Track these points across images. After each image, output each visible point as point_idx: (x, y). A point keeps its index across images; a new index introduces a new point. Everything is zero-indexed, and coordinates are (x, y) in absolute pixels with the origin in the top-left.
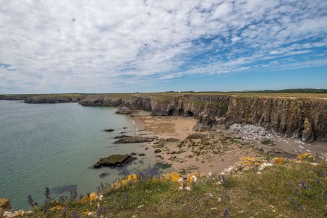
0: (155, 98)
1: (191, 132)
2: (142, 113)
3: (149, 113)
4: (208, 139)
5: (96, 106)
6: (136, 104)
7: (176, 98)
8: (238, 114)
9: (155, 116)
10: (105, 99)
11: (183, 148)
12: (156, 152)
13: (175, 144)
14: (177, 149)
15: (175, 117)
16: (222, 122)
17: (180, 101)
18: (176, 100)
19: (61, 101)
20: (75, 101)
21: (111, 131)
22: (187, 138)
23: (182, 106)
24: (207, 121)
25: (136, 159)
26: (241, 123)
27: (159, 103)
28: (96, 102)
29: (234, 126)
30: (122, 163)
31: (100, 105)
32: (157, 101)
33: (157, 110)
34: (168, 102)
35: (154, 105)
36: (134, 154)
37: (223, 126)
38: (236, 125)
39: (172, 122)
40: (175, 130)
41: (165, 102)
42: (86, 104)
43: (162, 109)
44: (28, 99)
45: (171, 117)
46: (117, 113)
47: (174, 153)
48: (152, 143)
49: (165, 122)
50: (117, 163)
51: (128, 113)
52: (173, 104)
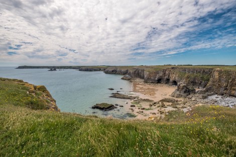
0: (148, 69)
1: (167, 97)
2: (138, 80)
3: (143, 80)
4: (178, 104)
5: (112, 74)
6: (135, 73)
7: (164, 70)
8: (220, 86)
9: (147, 82)
10: (118, 69)
11: (153, 107)
12: (131, 106)
13: (148, 103)
14: (148, 107)
15: (161, 85)
16: (201, 92)
17: (167, 72)
18: (164, 71)
19: (95, 70)
20: (102, 70)
21: (112, 89)
22: (161, 101)
23: (169, 76)
24: (184, 90)
25: (116, 108)
26: (222, 95)
27: (150, 73)
28: (113, 71)
29: (214, 97)
30: (107, 108)
31: (115, 73)
32: (149, 72)
33: (148, 79)
34: (157, 73)
35: (146, 74)
36: (117, 105)
37: (201, 96)
38: (216, 96)
39: (157, 88)
40: (155, 94)
41: (155, 73)
42: (107, 73)
43: (152, 78)
44: (81, 69)
45: (159, 84)
46: (122, 79)
47: (144, 109)
48: (133, 100)
49: (151, 87)
50: (104, 108)
51: (128, 80)
52: (161, 75)
